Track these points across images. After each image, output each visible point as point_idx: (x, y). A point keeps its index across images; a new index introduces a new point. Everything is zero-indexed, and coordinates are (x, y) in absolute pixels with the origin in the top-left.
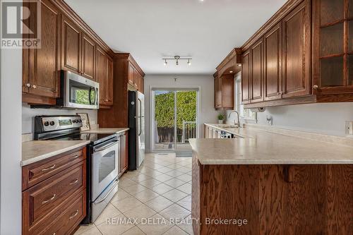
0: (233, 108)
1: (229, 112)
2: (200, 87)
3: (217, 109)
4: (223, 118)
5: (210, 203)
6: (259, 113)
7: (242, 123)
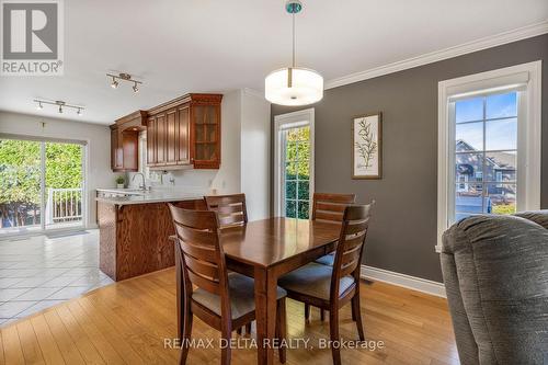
0: (137, 170)
1: (132, 174)
2: (89, 142)
3: (114, 171)
4: (123, 182)
5: (123, 236)
6: (164, 176)
7: (147, 186)
